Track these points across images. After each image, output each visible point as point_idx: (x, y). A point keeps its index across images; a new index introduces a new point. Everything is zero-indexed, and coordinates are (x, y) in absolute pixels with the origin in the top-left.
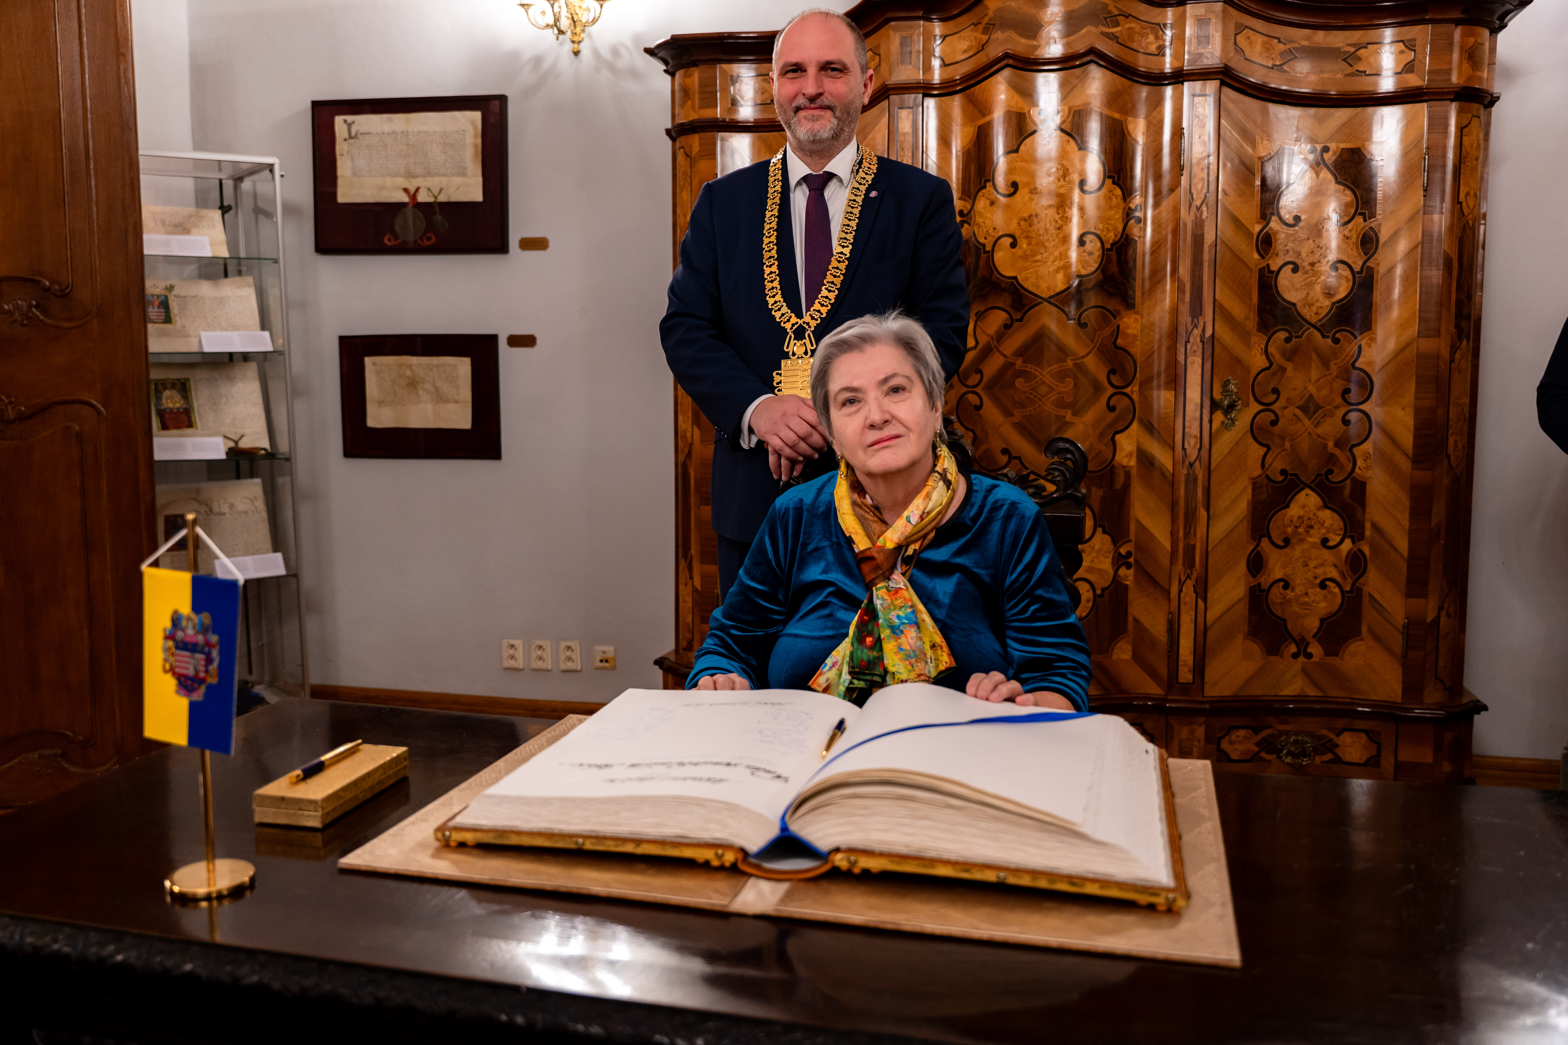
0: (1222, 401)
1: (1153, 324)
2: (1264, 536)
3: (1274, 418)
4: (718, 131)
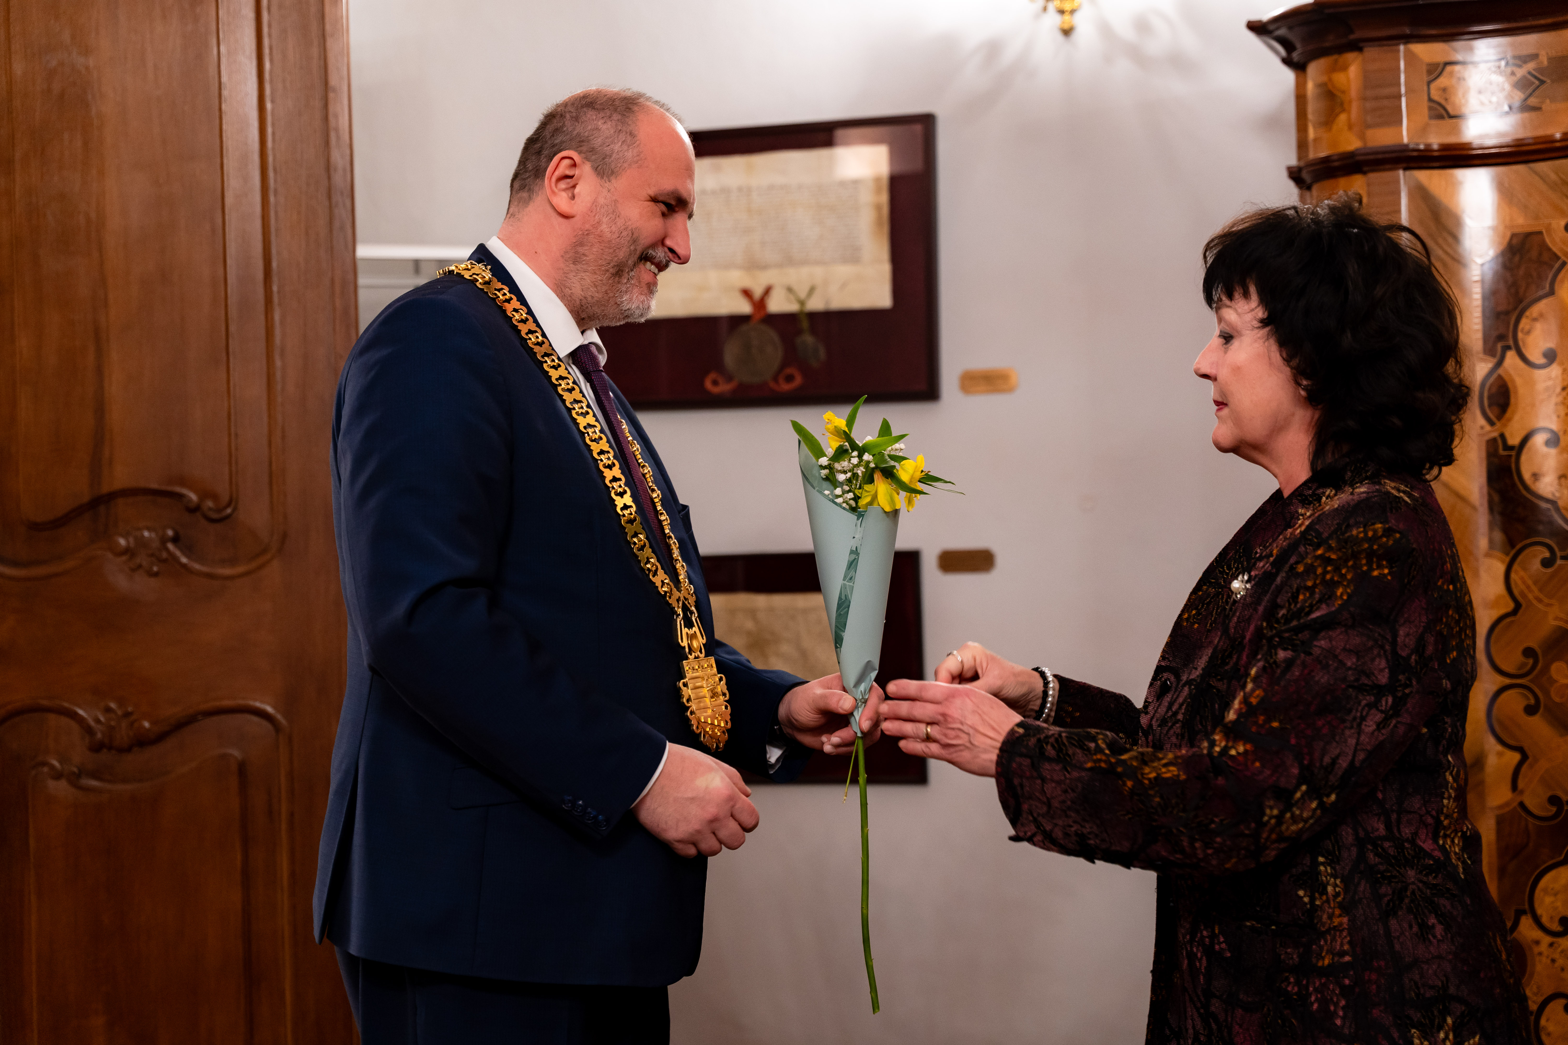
4: (1406, 169)
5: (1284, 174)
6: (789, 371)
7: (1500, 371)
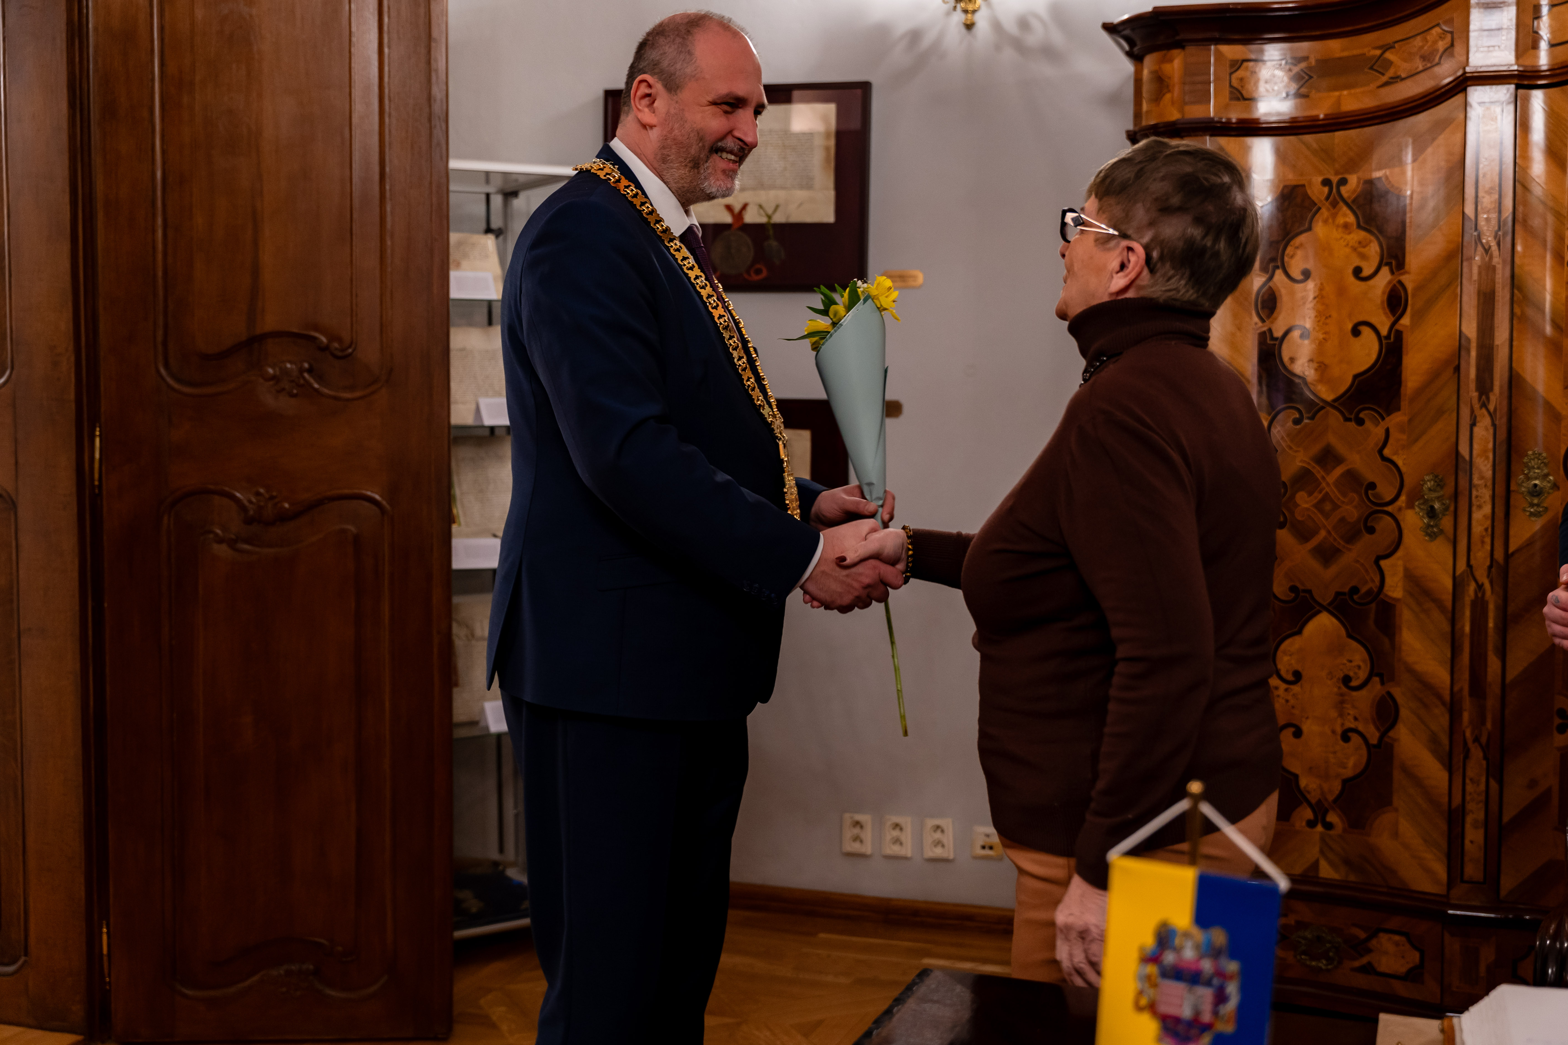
4: (1211, 135)
5: (1124, 136)
6: (758, 266)
7: (1271, 284)
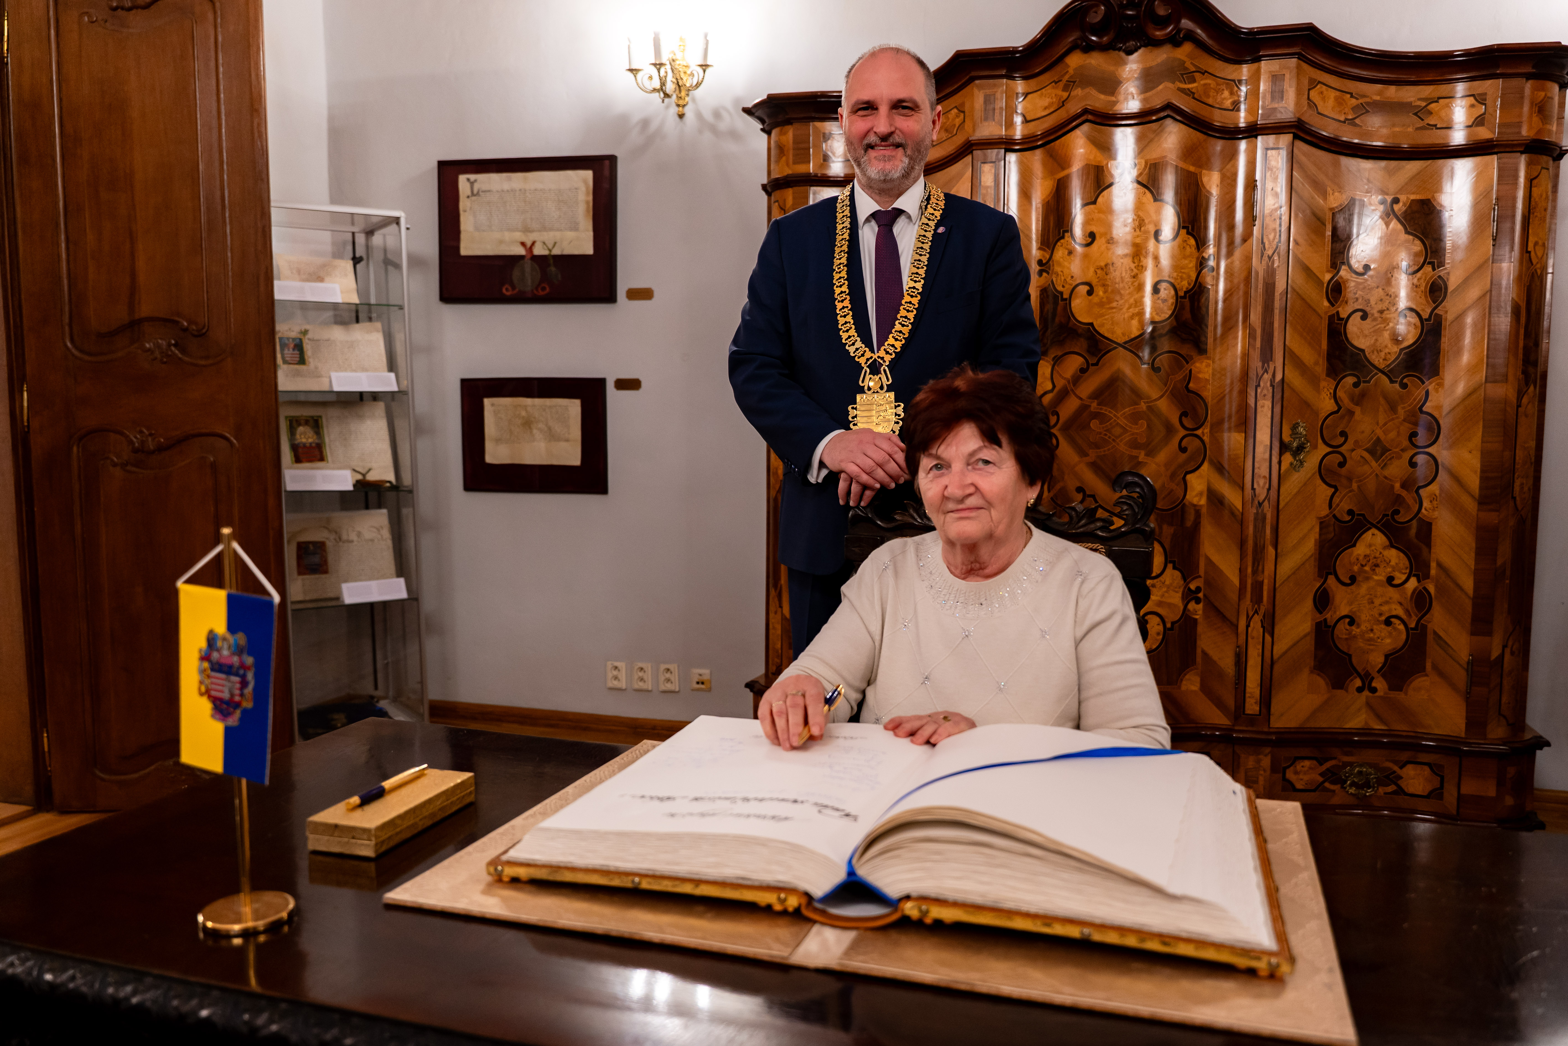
0: (1291, 443)
1: (1224, 369)
2: (1331, 574)
3: (1342, 460)
4: (809, 185)
5: (761, 187)
6: (543, 285)
